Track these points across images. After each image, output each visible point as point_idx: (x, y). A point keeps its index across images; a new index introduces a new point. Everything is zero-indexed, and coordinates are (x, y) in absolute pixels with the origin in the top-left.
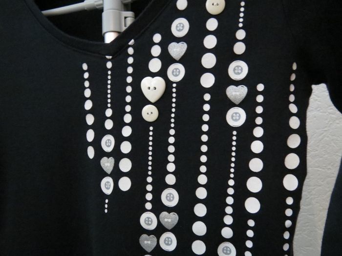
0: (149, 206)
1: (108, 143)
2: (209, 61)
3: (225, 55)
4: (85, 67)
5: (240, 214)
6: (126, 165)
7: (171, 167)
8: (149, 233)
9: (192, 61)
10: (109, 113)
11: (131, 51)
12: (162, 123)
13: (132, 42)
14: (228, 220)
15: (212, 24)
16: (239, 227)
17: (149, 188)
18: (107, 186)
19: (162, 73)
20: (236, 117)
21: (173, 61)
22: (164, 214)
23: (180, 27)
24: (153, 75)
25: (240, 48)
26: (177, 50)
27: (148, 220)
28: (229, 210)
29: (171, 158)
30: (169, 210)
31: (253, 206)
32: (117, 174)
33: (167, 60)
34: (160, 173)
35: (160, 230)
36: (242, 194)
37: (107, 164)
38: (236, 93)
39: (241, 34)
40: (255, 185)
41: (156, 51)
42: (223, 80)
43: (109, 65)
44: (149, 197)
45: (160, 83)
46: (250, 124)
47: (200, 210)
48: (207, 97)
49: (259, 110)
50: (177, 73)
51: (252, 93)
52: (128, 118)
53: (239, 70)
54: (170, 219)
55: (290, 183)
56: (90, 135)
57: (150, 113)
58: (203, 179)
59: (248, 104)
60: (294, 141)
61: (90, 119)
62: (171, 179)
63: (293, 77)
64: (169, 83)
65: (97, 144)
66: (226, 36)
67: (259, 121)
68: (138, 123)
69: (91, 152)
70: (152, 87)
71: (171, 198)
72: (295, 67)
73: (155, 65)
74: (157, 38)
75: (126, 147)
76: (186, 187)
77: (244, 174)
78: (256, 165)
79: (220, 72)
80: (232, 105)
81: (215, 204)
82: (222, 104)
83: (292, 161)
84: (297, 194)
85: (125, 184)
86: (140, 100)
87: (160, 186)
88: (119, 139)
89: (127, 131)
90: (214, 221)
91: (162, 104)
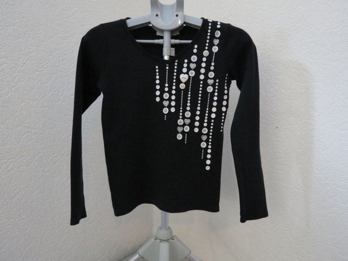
0: (181, 117)
1: (166, 96)
2: (203, 71)
3: (208, 70)
4: (157, 67)
5: (210, 118)
6: (173, 103)
7: (189, 104)
8: (180, 126)
9: (197, 70)
10: (167, 85)
11: (176, 64)
12: (186, 90)
13: (177, 61)
14: (206, 121)
15: (204, 59)
16: (209, 123)
17: (181, 111)
18: (166, 111)
19: (187, 73)
20: (210, 89)
21: (191, 69)
22: (186, 120)
23: (194, 58)
24: (184, 73)
25: (212, 68)
26: (193, 66)
27: (180, 122)
28: (206, 118)
29: (189, 101)
30: (187, 118)
31: (213, 116)
32: (170, 107)
33: (189, 69)
34: (185, 106)
35: (184, 125)
36: (210, 112)
37: (166, 103)
38: (210, 82)
39: (213, 64)
40: (214, 110)
41: (185, 65)
42: (207, 78)
43: (167, 68)
44: (181, 114)
45: (186, 76)
46: (214, 91)
47: (197, 118)
48: (202, 82)
49: (217, 87)
50: (192, 73)
51: (215, 82)
52: (174, 88)
53: (211, 75)
54: (188, 121)
55: (224, 109)
56: (158, 93)
57: (182, 86)
58: (199, 108)
59: (213, 85)
60: (225, 97)
61: (158, 87)
62: (188, 108)
63: (226, 78)
64: (189, 77)
65: (161, 96)
66: (208, 63)
67: (216, 91)
68: (178, 90)
69: (158, 99)
70: (184, 78)
71: (188, 114)
72: (227, 75)
73: (185, 70)
74: (186, 61)
75: (173, 97)
76: (193, 111)
77: (211, 106)
78: (215, 104)
79: (206, 74)
80: (209, 85)
81: (202, 116)
82: (206, 85)
83: (225, 103)
84: (225, 112)
85: (173, 110)
86: (179, 82)
87: (185, 110)
88: (171, 95)
89: (174, 92)
90: (201, 121)
91: (187, 83)
